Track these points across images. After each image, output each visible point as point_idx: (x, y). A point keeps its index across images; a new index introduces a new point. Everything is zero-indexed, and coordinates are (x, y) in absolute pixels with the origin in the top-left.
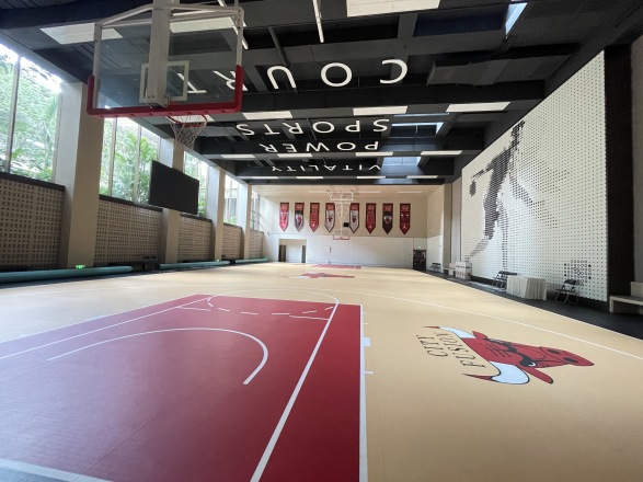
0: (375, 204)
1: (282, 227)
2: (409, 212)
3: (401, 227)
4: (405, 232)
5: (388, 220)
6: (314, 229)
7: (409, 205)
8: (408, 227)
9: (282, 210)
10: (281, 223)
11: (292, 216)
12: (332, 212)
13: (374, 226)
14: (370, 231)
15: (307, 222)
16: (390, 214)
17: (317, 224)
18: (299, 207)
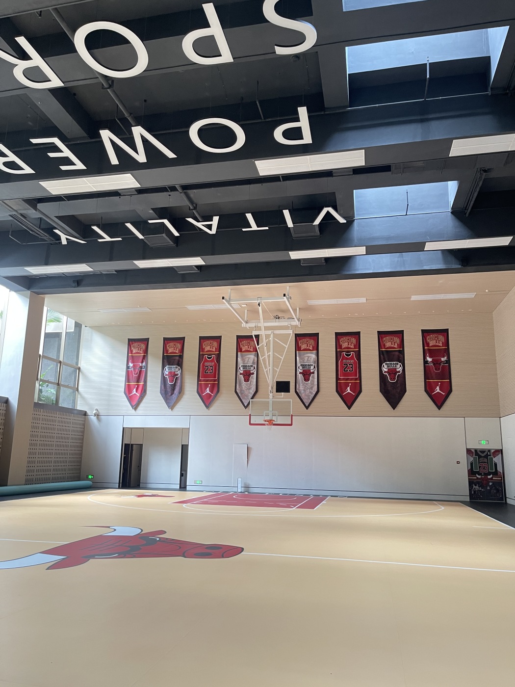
0: (357, 335)
1: (130, 399)
2: (447, 352)
3: (429, 389)
4: (439, 402)
5: (392, 372)
6: (207, 401)
7: (445, 332)
8: (448, 390)
9: (131, 358)
10: (128, 390)
11: (155, 371)
12: (251, 357)
13: (358, 390)
14: (349, 401)
15: (190, 384)
16: (398, 355)
17: (216, 387)
18: (172, 349)
